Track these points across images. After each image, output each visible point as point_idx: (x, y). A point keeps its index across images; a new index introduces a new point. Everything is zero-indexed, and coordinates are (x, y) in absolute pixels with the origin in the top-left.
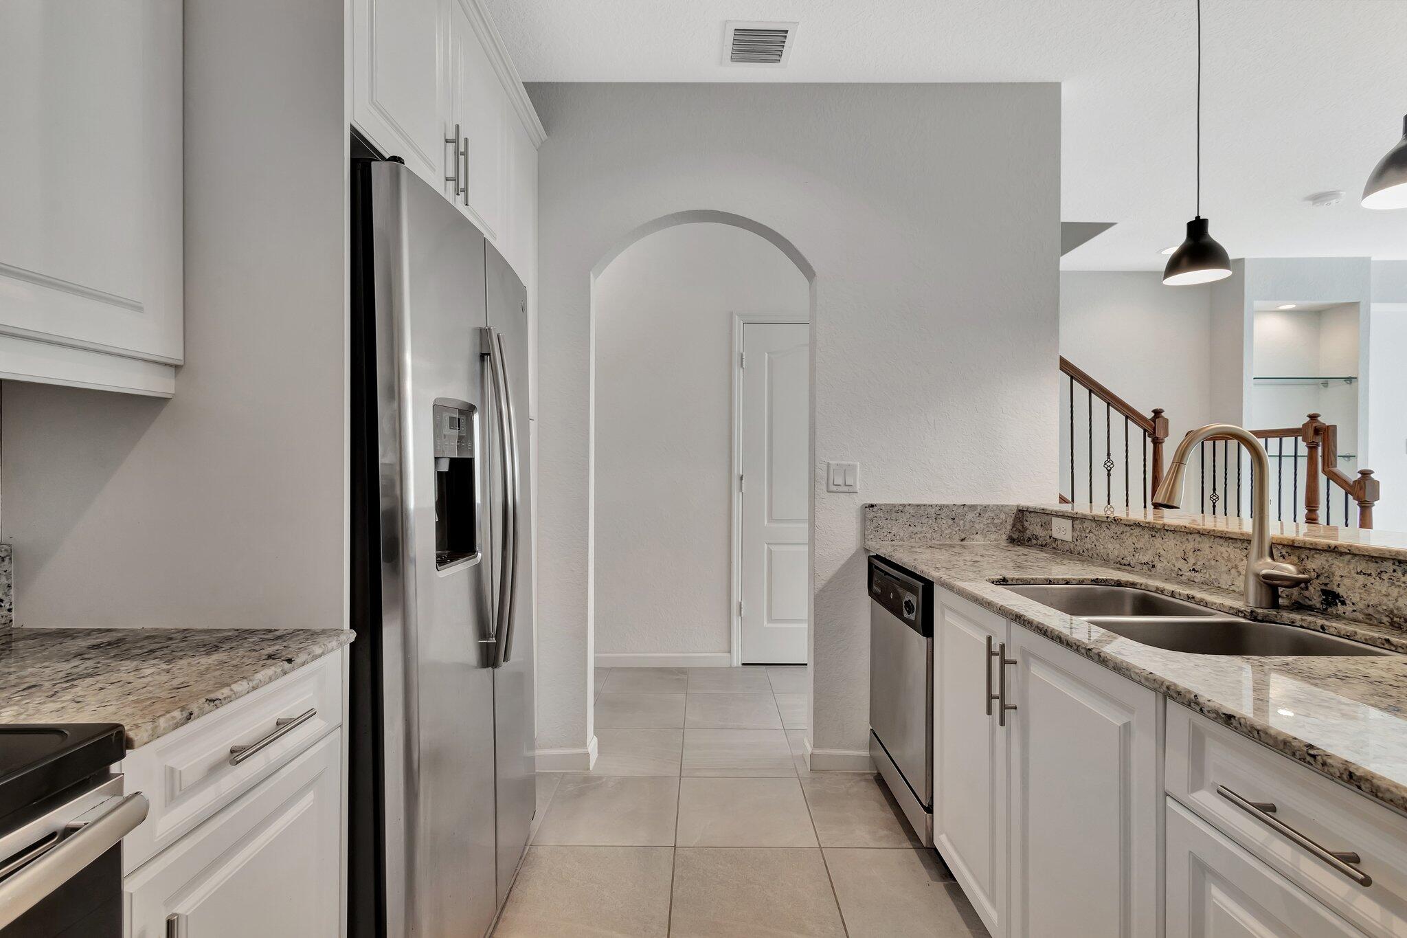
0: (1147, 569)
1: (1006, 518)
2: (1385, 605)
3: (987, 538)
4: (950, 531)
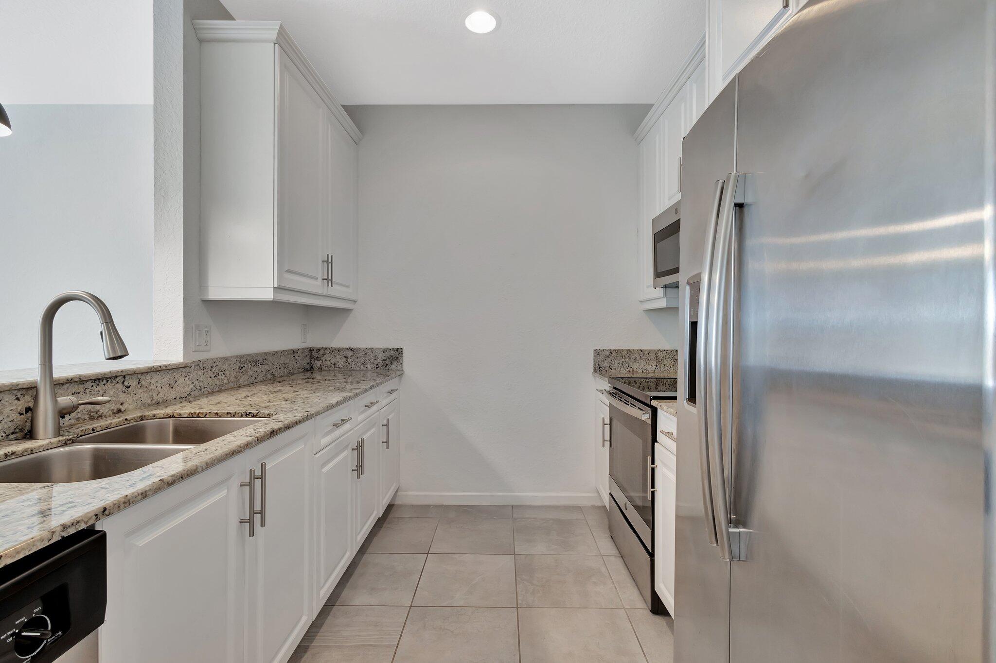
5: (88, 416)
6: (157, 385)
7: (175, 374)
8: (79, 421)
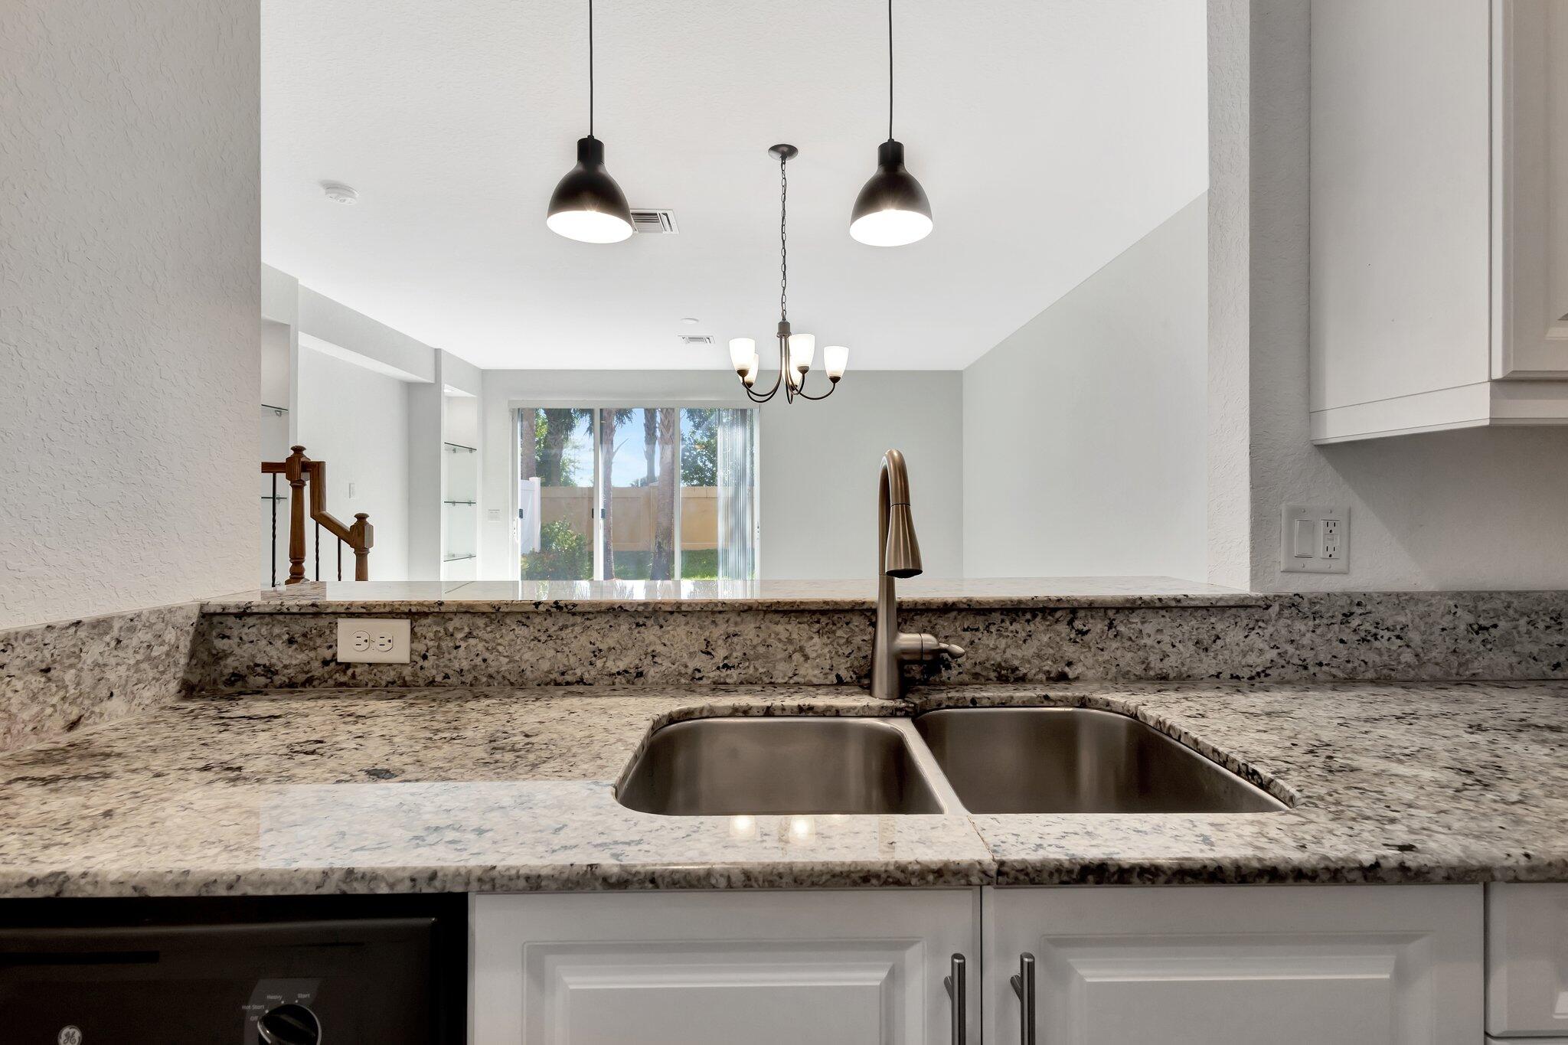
0: (624, 681)
1: (178, 639)
2: (993, 659)
3: (136, 702)
4: (35, 709)
5: (996, 674)
6: (1159, 637)
7: (1213, 620)
8: (977, 679)
